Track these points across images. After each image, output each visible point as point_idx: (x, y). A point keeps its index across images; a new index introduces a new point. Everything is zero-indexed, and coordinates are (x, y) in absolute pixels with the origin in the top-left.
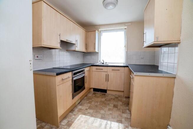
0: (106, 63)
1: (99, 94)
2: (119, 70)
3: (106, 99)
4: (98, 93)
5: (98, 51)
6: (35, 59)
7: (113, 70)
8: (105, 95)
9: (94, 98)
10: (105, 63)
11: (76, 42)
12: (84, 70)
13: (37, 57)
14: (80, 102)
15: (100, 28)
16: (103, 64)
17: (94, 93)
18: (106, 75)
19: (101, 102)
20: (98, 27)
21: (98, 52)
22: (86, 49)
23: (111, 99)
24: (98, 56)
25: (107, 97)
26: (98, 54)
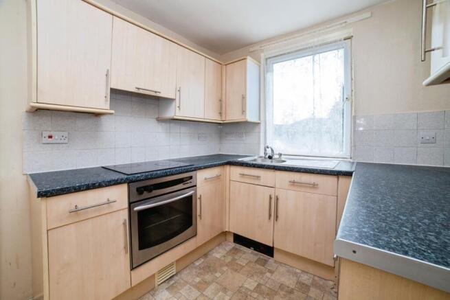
0: (280, 155)
1: (248, 254)
2: (314, 186)
3: (259, 285)
4: (244, 253)
5: (259, 119)
6: (44, 144)
7: (293, 183)
8: (264, 263)
9: (225, 268)
10: (276, 156)
11: (178, 93)
12: (191, 178)
13: (50, 137)
14: (176, 274)
15: (262, 51)
16: (270, 158)
17: (233, 248)
18: (271, 198)
19: (239, 291)
20: (256, 48)
21: (259, 122)
22: (220, 113)
23: (282, 286)
24: (259, 132)
25: (268, 274)
26: (260, 128)
